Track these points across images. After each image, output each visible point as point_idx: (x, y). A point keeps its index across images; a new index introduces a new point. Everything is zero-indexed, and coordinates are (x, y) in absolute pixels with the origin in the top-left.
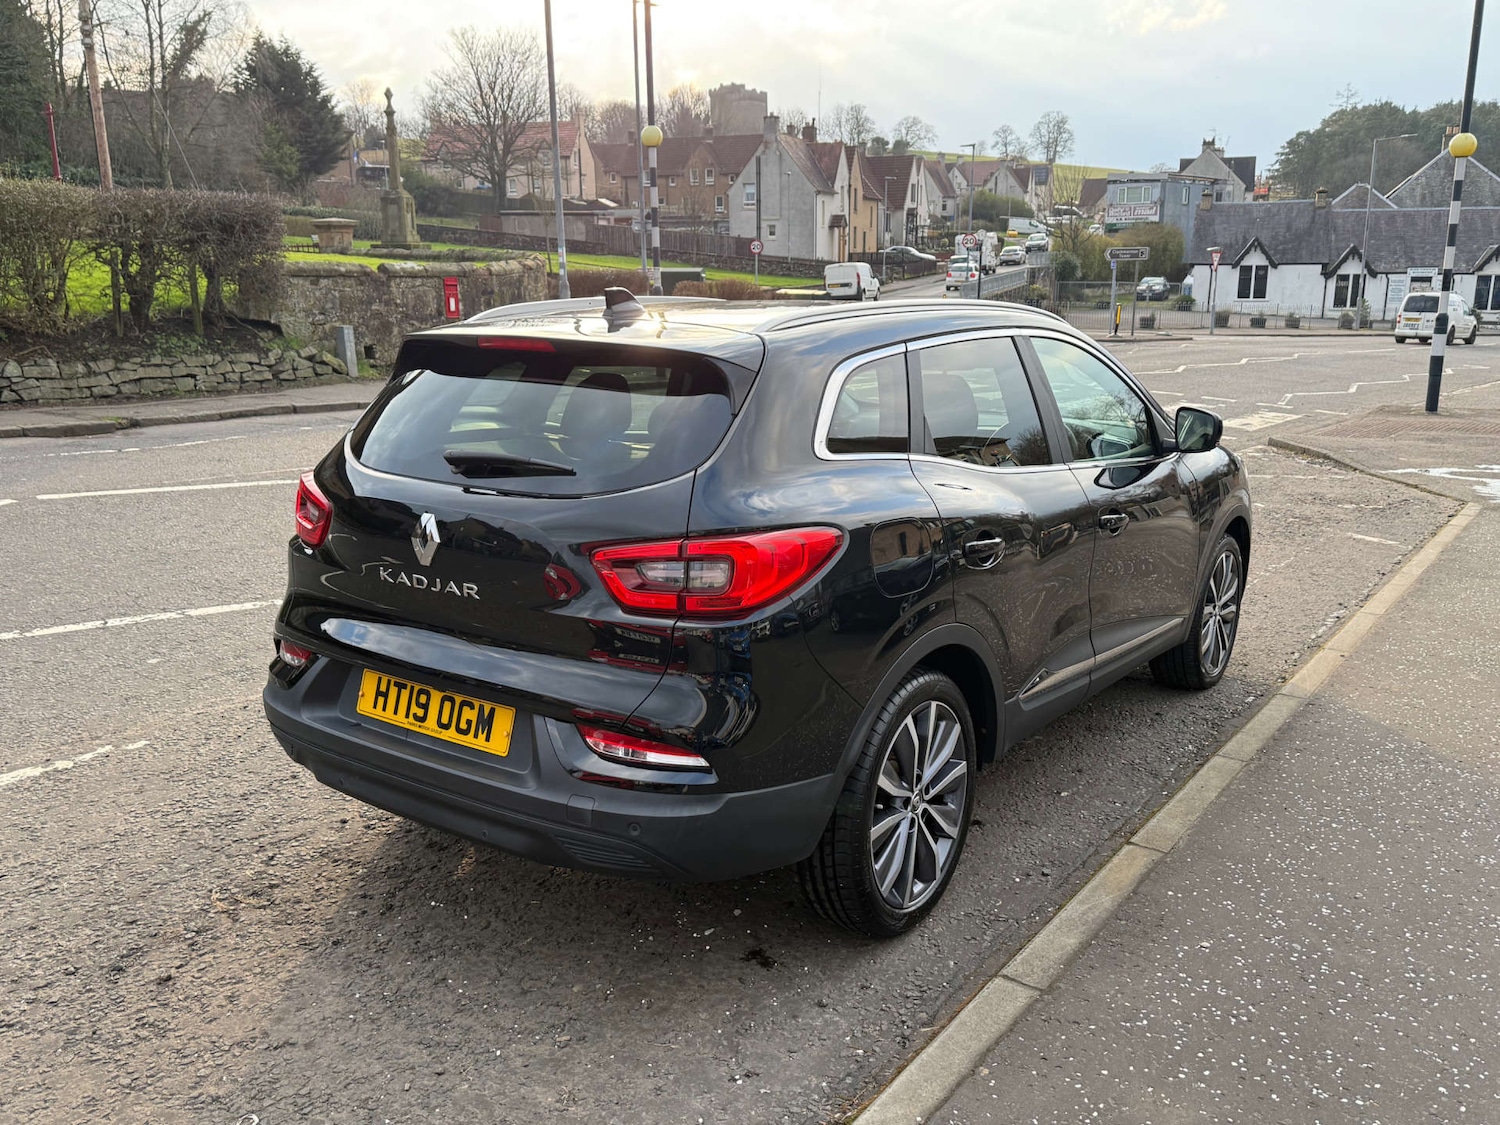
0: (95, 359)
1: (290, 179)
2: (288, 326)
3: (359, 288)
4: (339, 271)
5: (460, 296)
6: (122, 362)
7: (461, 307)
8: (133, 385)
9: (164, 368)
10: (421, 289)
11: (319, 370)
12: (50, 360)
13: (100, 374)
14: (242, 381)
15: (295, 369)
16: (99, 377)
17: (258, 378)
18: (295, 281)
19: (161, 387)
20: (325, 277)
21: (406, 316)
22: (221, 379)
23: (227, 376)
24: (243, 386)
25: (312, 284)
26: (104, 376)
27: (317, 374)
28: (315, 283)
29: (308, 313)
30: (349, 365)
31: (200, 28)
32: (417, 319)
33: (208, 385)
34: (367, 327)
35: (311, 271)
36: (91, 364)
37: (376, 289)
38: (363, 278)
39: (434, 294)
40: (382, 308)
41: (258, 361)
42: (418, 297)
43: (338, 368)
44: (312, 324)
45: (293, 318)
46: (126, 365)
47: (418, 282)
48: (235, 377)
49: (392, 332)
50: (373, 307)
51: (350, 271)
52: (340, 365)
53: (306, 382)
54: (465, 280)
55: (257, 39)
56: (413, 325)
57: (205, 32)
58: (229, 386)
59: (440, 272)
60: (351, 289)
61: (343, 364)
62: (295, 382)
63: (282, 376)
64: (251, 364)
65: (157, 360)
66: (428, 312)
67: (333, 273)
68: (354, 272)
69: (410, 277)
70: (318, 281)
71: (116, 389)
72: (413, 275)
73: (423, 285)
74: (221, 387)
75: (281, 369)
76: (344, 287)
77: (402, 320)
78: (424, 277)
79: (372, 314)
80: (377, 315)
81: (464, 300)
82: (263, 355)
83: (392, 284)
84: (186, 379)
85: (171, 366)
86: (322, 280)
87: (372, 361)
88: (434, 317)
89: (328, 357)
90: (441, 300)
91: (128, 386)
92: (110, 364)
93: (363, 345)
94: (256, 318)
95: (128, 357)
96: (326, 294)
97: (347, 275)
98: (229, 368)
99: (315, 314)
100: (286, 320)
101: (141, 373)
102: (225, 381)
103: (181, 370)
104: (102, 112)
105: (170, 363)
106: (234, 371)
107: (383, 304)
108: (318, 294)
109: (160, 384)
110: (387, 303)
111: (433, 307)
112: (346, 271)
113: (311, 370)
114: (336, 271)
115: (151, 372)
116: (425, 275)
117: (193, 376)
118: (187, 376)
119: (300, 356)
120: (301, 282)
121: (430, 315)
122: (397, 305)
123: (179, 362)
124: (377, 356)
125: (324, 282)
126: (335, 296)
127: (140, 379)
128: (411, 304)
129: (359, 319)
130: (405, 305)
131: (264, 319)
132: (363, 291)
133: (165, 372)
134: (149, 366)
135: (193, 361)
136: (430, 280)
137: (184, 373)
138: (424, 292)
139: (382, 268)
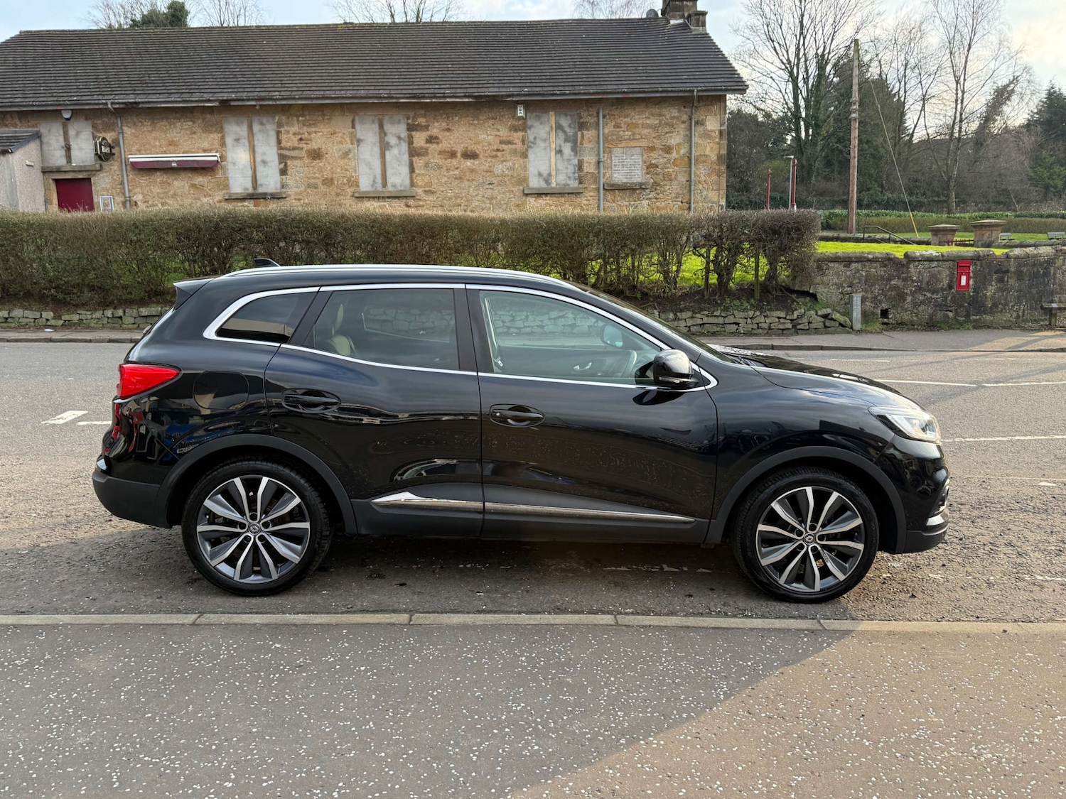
0: (681, 311)
1: (1055, 191)
2: (822, 295)
3: (882, 269)
4: (868, 258)
5: (971, 275)
6: (697, 313)
7: (971, 282)
8: (699, 327)
9: (720, 318)
10: (936, 269)
11: (827, 324)
12: (655, 311)
13: (682, 320)
14: (770, 328)
15: (809, 323)
16: (680, 322)
17: (781, 327)
18: (832, 265)
19: (715, 329)
20: (856, 262)
21: (920, 289)
22: (755, 326)
23: (760, 325)
24: (770, 331)
25: (844, 266)
26: (683, 321)
27: (826, 327)
28: (847, 266)
29: (839, 286)
30: (854, 322)
31: (1009, 89)
32: (929, 291)
33: (745, 329)
34: (885, 296)
35: (844, 258)
36: (678, 314)
37: (896, 270)
38: (887, 262)
39: (948, 273)
40: (900, 283)
41: (784, 316)
42: (933, 276)
43: (844, 324)
44: (841, 293)
45: (826, 290)
46: (698, 315)
47: (935, 264)
48: (766, 326)
49: (906, 300)
50: (892, 283)
51: (876, 258)
52: (846, 322)
53: (817, 331)
54: (978, 263)
55: (1049, 90)
56: (925, 295)
57: (1013, 91)
58: (760, 331)
59: (955, 257)
60: (876, 270)
61: (848, 320)
62: (807, 331)
63: (798, 327)
64: (779, 318)
65: (717, 313)
66: (940, 286)
67: (862, 260)
68: (879, 258)
69: (926, 261)
70: (850, 264)
71: (687, 329)
72: (930, 259)
73: (938, 266)
74: (755, 332)
75: (800, 322)
76: (870, 268)
77: (915, 292)
78: (940, 260)
79: (890, 288)
80: (896, 288)
81: (975, 277)
82: (790, 313)
83: (911, 266)
84: (732, 325)
85: (724, 317)
86: (853, 264)
87: (885, 320)
88: (945, 290)
89: (837, 316)
90: (954, 278)
91: (695, 327)
92: (689, 314)
93: (880, 309)
94: (799, 289)
95: (701, 310)
96: (855, 273)
97: (875, 260)
98: (763, 320)
99: (844, 287)
100: (821, 291)
101: (706, 320)
102: (758, 328)
103: (731, 319)
104: (856, 159)
105: (725, 315)
106: (765, 322)
107: (901, 281)
108: (848, 273)
109: (715, 327)
110: (905, 280)
111: (946, 282)
112: (873, 258)
113: (822, 324)
114: (865, 257)
115: (711, 320)
116: (942, 259)
117: (737, 324)
118: (734, 323)
119: (817, 314)
120: (837, 265)
121: (942, 288)
122: (913, 281)
123: (730, 315)
124: (890, 317)
125: (854, 265)
126: (862, 275)
127: (703, 324)
128: (926, 280)
129: (879, 290)
130: (921, 281)
131: (806, 290)
132: (885, 271)
133: (721, 320)
134: (711, 316)
135: (739, 315)
136: (946, 263)
137: (732, 322)
138: (938, 271)
139: (906, 255)
